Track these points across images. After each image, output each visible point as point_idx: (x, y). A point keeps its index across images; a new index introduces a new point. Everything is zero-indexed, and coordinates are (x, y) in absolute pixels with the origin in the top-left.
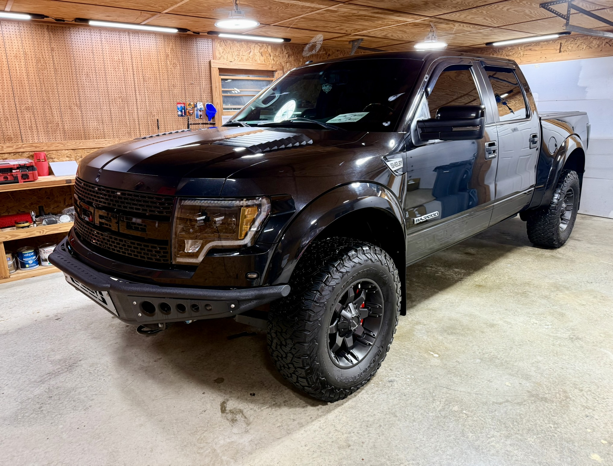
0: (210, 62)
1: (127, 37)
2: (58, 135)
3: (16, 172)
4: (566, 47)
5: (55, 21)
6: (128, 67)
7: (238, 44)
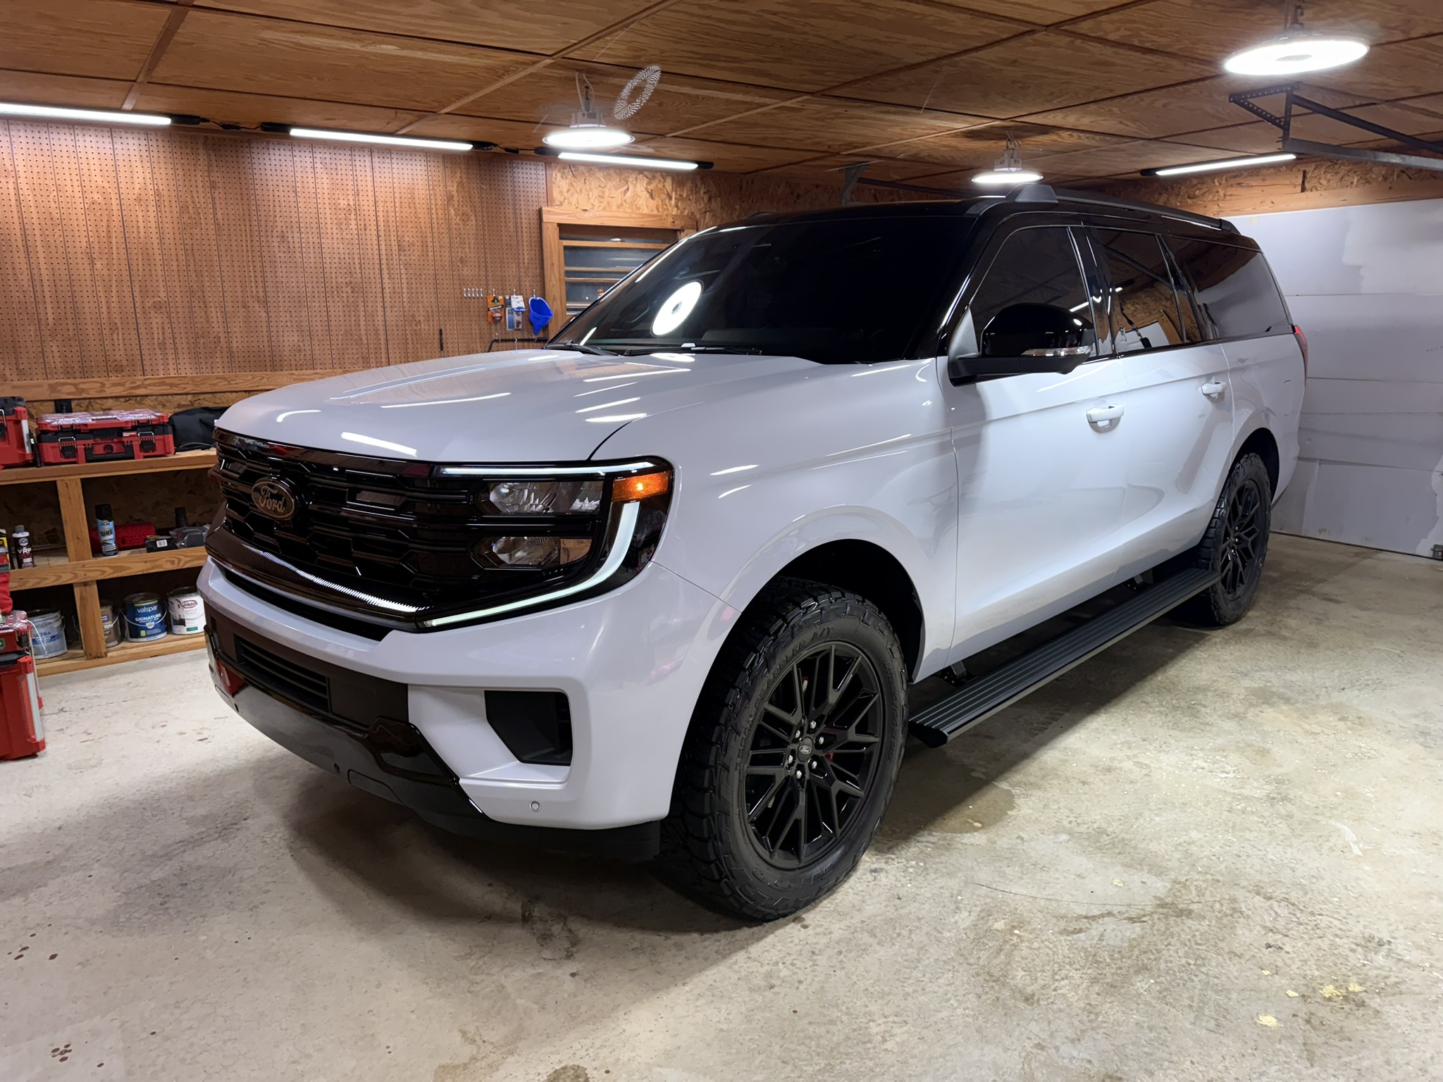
0: (540, 212)
1: (368, 159)
2: (217, 360)
3: (131, 436)
4: (1316, 180)
5: (221, 128)
6: (367, 221)
7: (600, 175)
